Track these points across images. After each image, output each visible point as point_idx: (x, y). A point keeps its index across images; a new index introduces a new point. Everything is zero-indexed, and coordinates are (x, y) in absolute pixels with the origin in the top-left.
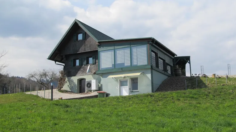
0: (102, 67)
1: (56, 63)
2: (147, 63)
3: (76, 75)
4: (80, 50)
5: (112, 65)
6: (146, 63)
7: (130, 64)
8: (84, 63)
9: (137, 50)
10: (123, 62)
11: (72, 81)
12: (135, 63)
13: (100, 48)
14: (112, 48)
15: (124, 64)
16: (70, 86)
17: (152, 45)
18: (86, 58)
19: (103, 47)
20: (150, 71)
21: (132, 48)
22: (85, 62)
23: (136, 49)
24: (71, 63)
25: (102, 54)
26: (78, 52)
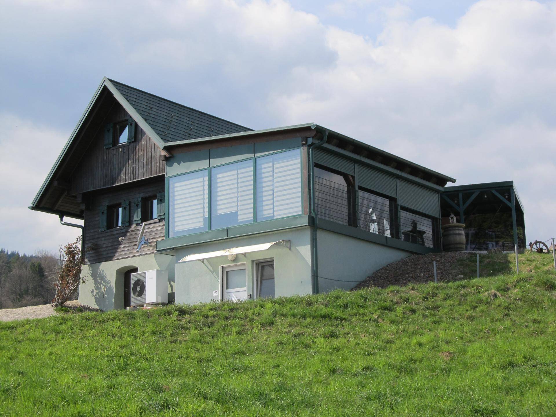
0: (177, 229)
1: (62, 220)
2: (300, 209)
3: (112, 257)
4: (122, 176)
5: (205, 219)
6: (296, 210)
7: (252, 215)
8: (135, 218)
9: (272, 166)
10: (234, 209)
11: (103, 278)
12: (266, 212)
13: (171, 165)
14: (204, 164)
15: (236, 214)
16: (96, 292)
17: (320, 149)
18: (140, 199)
19: (179, 164)
20: (307, 235)
21: (259, 161)
22: (137, 216)
23: (270, 164)
24: (102, 220)
25: (176, 185)
26: (115, 183)
